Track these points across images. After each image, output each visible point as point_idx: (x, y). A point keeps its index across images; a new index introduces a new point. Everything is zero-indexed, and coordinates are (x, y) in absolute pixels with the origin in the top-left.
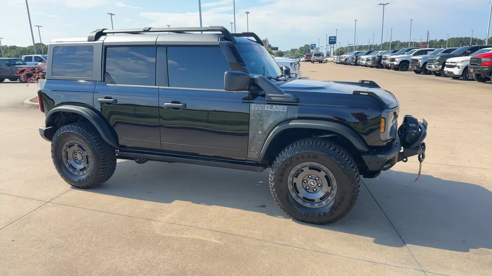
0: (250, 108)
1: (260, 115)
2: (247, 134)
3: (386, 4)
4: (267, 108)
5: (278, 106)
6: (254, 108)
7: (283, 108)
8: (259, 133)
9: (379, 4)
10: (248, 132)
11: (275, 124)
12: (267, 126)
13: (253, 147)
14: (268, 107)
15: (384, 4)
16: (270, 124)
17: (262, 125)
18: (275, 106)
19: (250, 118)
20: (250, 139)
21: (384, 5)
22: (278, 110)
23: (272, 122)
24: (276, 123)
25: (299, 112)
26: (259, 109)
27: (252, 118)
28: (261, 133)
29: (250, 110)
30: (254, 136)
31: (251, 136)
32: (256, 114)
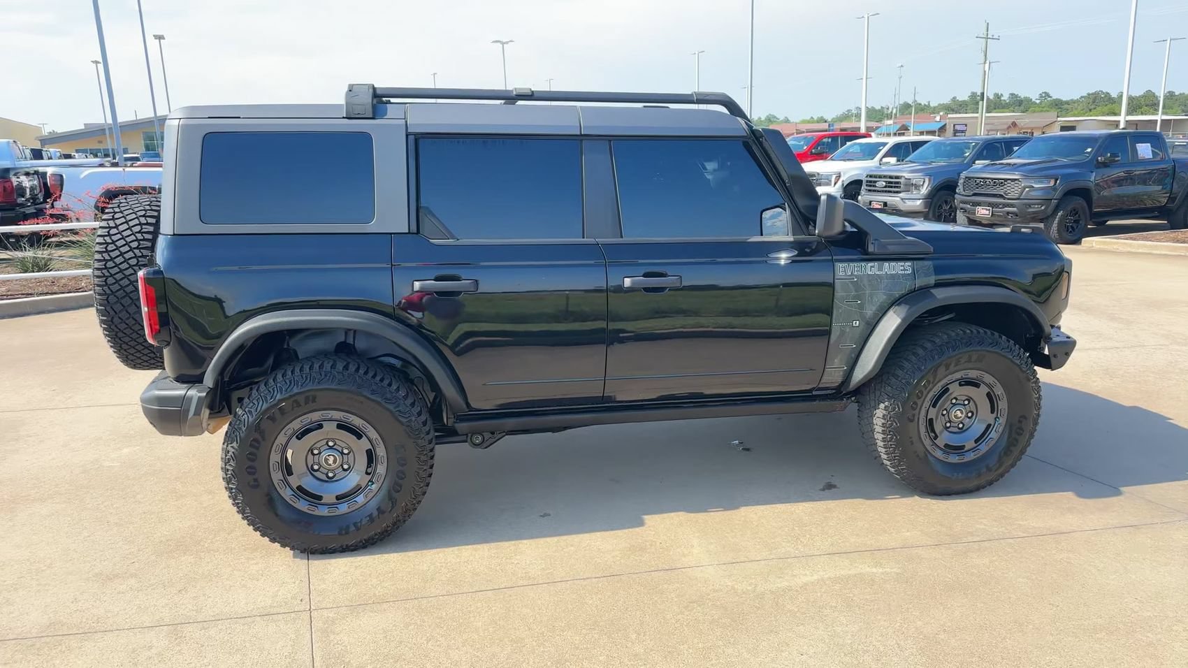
0: (836, 272)
1: (857, 285)
2: (828, 333)
3: (507, 43)
4: (871, 268)
5: (893, 264)
6: (845, 271)
7: (903, 266)
8: (854, 325)
9: (494, 42)
10: (828, 328)
11: (890, 301)
12: (874, 308)
13: (839, 357)
14: (873, 267)
15: (504, 41)
16: (878, 304)
17: (861, 307)
18: (886, 264)
19: (836, 294)
20: (832, 341)
21: (503, 43)
22: (894, 272)
23: (885, 297)
24: (892, 299)
25: (938, 270)
26: (856, 273)
27: (839, 293)
28: (857, 324)
29: (836, 277)
30: (843, 333)
31: (834, 337)
32: (848, 285)
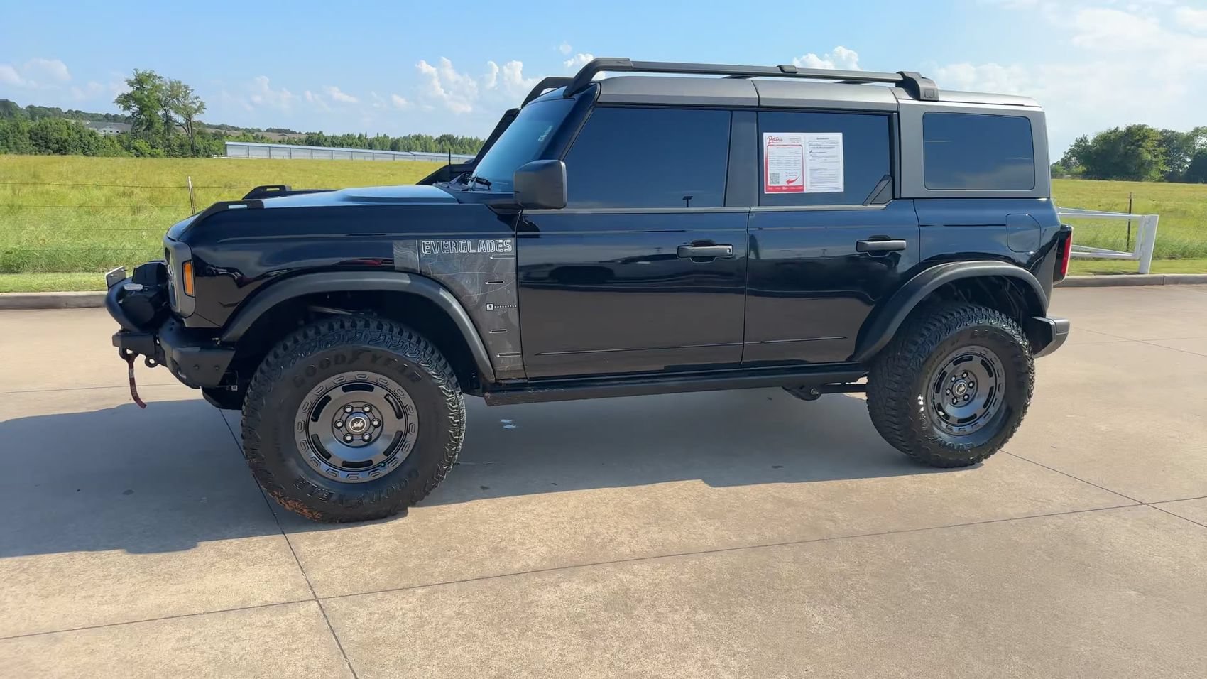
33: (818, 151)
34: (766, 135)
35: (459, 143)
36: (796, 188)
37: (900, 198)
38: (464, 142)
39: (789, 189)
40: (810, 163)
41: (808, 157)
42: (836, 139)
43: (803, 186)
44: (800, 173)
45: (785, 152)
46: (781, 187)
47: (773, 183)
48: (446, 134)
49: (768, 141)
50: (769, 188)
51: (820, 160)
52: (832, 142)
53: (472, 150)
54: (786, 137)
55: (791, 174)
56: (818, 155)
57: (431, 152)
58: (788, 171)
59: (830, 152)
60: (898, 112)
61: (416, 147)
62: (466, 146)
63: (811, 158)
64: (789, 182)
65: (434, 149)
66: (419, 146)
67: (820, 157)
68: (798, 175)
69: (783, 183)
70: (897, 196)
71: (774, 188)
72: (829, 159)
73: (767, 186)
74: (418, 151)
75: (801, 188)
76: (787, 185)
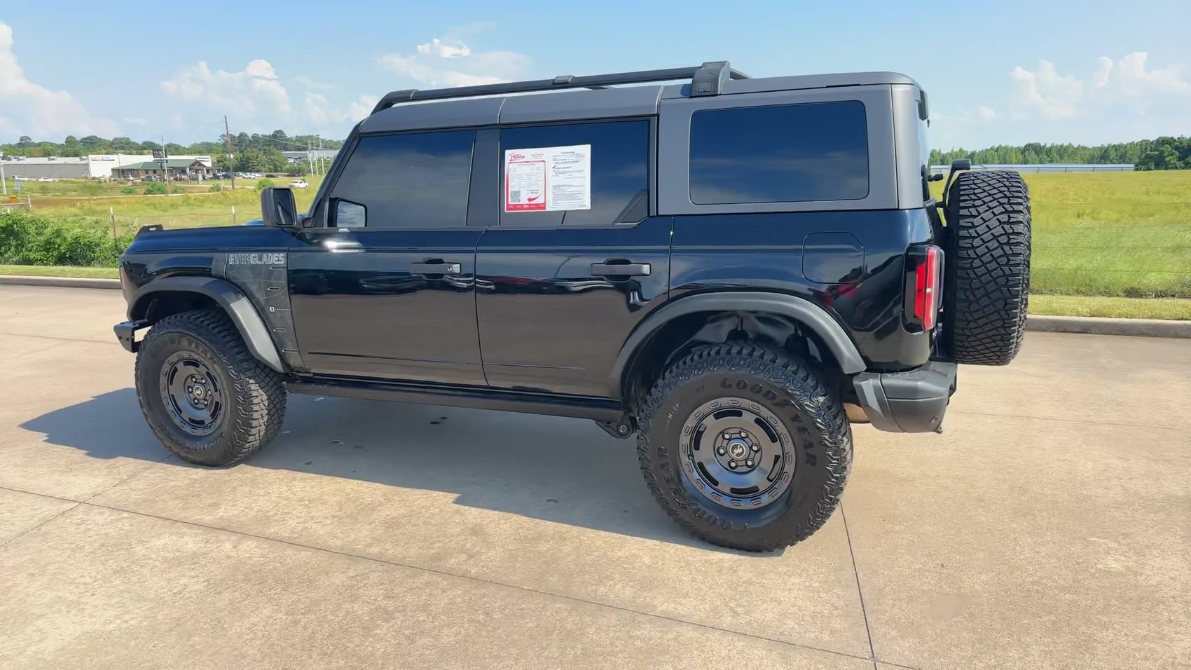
33: (562, 166)
34: (508, 152)
35: (1047, 152)
36: (538, 206)
37: (657, 215)
38: (1053, 149)
39: (530, 207)
40: (553, 180)
41: (550, 172)
42: (584, 152)
43: (545, 204)
44: (541, 191)
45: (526, 169)
46: (522, 205)
47: (513, 201)
48: (1032, 143)
49: (509, 158)
50: (510, 207)
51: (563, 176)
52: (579, 155)
53: (1061, 158)
54: (528, 153)
55: (532, 192)
56: (562, 170)
57: (1011, 163)
58: (529, 189)
59: (575, 167)
60: (658, 115)
61: (993, 160)
62: (1055, 154)
63: (554, 174)
64: (530, 200)
65: (1014, 160)
66: (996, 158)
67: (562, 173)
68: (540, 192)
69: (524, 200)
70: (653, 213)
71: (515, 207)
72: (575, 175)
73: (508, 205)
74: (995, 164)
75: (543, 206)
76: (528, 203)
